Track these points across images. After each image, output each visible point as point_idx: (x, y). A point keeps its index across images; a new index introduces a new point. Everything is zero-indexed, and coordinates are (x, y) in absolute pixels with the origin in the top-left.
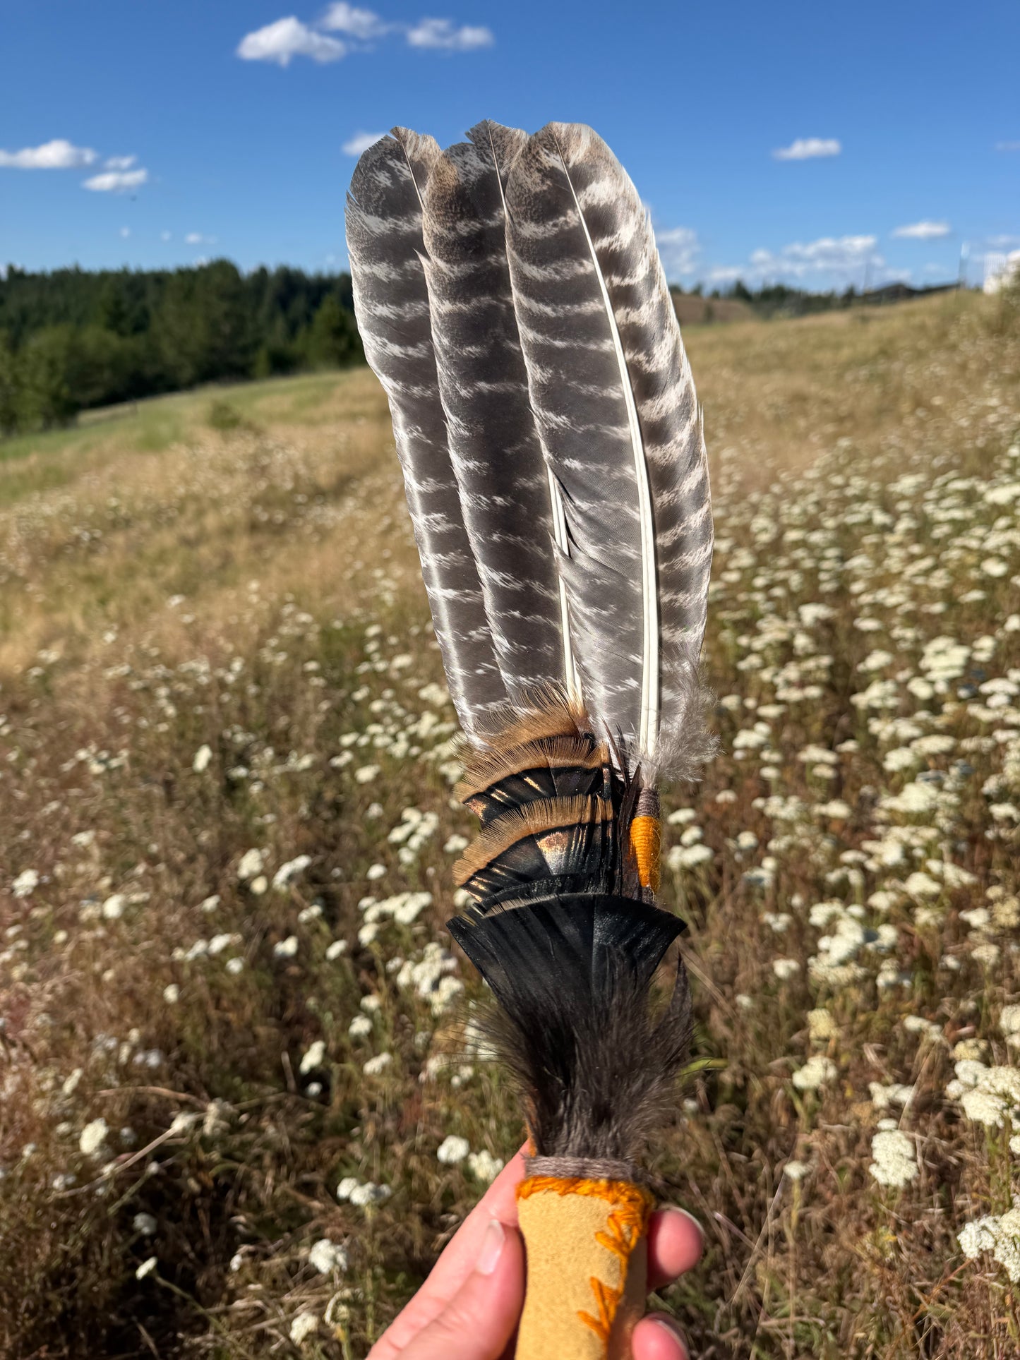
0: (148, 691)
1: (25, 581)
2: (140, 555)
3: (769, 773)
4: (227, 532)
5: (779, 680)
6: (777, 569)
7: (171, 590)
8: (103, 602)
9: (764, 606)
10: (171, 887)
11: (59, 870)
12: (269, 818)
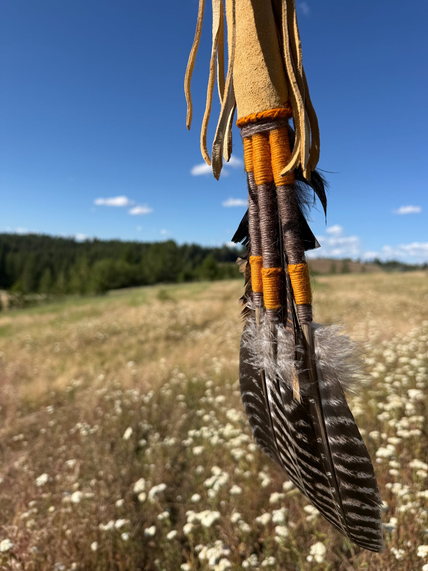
0: (112, 401)
1: (74, 352)
2: (121, 346)
3: (393, 472)
4: (157, 339)
5: (398, 425)
6: (396, 374)
7: (130, 359)
9: (390, 390)
11: (58, 477)
12: (153, 466)
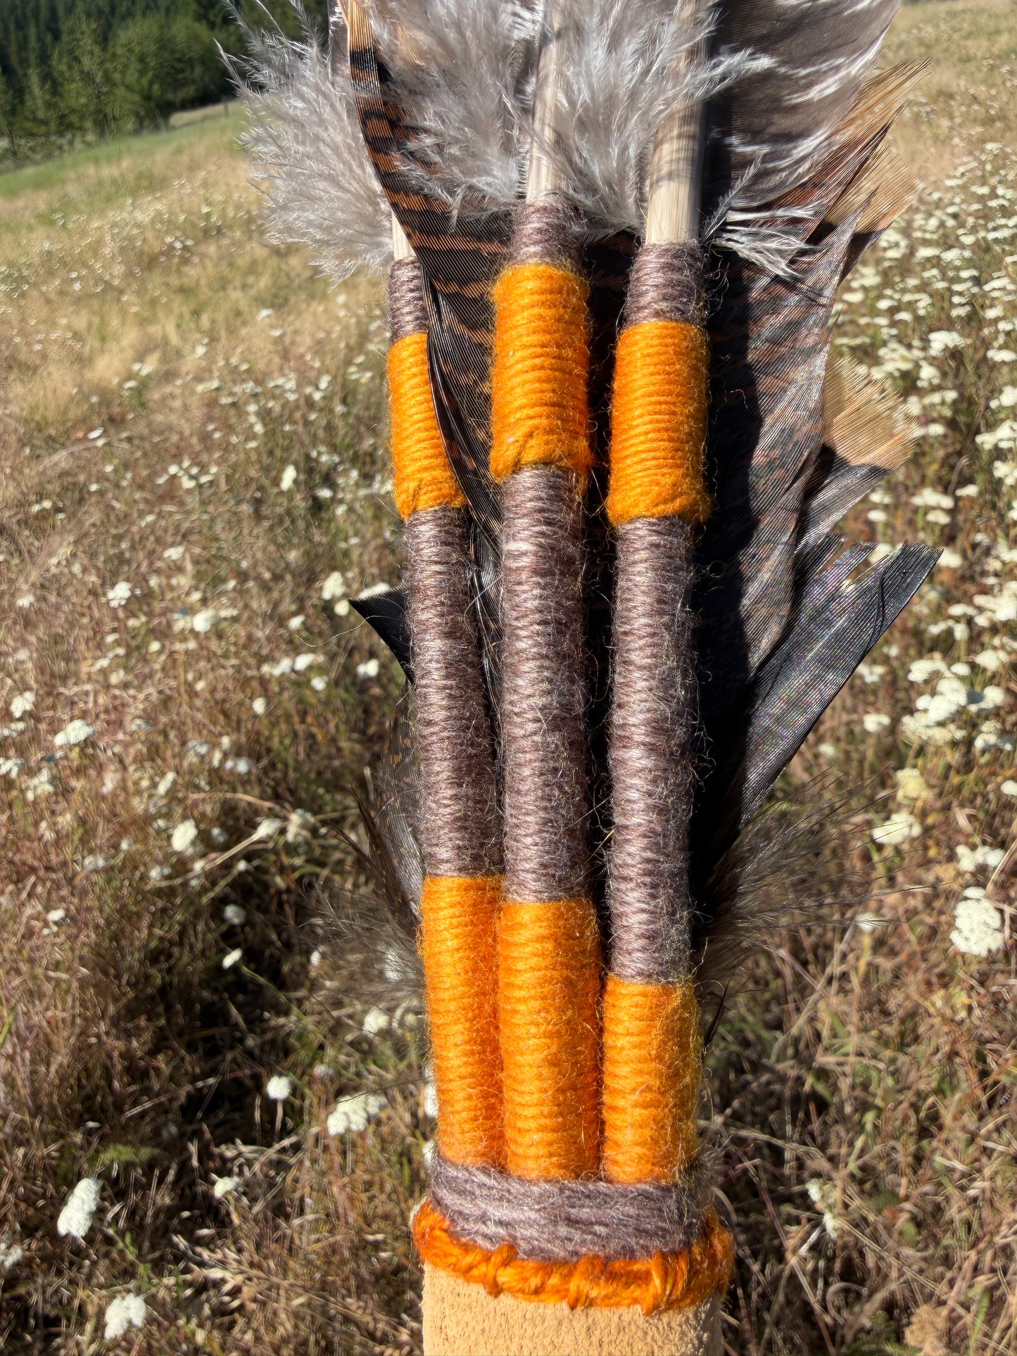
0: (238, 407)
1: (121, 292)
2: (231, 265)
3: (877, 516)
6: (904, 291)
7: (260, 302)
8: (196, 313)
9: (886, 332)
10: (260, 604)
11: (154, 582)
12: (354, 542)
